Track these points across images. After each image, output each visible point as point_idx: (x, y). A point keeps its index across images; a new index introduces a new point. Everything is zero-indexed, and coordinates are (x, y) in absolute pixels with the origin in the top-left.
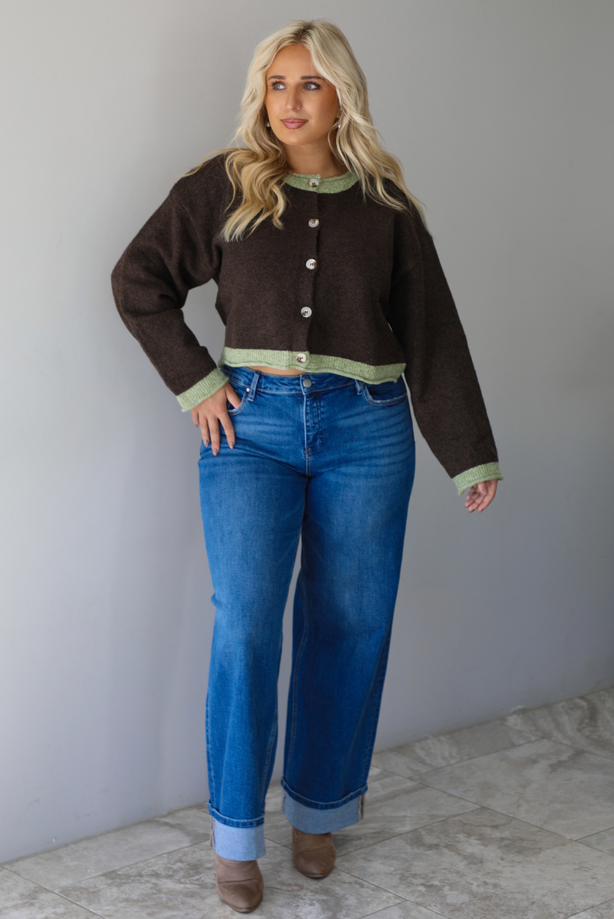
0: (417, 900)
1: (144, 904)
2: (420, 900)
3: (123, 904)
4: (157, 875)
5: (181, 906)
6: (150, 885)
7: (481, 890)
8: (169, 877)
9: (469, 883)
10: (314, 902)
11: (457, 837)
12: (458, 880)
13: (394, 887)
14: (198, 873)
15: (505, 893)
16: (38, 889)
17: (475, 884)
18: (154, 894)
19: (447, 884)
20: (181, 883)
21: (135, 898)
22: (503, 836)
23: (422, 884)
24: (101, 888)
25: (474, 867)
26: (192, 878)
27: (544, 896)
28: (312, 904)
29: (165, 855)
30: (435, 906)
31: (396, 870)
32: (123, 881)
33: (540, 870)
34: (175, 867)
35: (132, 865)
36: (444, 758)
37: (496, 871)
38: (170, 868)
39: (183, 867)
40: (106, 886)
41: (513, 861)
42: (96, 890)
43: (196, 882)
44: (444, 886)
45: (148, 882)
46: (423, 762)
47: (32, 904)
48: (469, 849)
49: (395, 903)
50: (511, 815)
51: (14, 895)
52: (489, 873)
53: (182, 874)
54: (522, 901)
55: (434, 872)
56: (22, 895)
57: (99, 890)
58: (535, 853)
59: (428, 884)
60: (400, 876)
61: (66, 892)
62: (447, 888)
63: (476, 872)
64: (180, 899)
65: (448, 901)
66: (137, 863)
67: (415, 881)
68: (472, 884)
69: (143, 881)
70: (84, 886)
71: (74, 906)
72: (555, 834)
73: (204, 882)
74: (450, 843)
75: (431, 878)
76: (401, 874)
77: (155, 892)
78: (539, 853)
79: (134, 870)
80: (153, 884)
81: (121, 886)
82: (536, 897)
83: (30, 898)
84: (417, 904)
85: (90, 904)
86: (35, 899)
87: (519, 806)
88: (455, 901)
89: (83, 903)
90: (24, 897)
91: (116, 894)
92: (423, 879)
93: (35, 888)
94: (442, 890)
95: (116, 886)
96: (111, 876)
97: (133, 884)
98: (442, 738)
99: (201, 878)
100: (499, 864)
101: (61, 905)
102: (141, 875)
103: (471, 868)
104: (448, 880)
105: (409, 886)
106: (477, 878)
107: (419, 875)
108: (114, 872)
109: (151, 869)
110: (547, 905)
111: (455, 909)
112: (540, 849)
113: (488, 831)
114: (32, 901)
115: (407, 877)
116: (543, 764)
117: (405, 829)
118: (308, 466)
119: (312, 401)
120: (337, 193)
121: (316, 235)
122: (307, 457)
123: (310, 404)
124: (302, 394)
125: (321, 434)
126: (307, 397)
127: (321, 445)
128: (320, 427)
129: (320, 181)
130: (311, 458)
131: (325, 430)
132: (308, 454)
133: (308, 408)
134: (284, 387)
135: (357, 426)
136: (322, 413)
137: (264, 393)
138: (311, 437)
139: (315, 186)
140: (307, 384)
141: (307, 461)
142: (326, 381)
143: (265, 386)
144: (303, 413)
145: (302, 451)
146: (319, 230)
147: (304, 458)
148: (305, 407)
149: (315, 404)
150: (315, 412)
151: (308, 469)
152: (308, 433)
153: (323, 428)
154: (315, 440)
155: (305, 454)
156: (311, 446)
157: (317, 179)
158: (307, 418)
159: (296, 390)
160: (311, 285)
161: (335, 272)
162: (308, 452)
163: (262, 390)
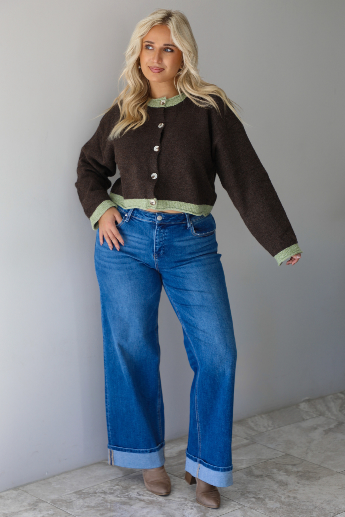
0: (251, 506)
1: (98, 509)
2: (252, 506)
3: (86, 509)
4: (104, 493)
5: (118, 510)
6: (101, 498)
7: (287, 500)
8: (112, 494)
9: (280, 496)
10: (193, 507)
11: (272, 471)
12: (273, 495)
13: (238, 499)
14: (127, 492)
15: (300, 502)
16: (38, 501)
17: (283, 497)
18: (103, 503)
19: (268, 497)
20: (118, 497)
21: (93, 505)
22: (299, 470)
23: (253, 497)
24: (73, 500)
25: (282, 487)
26: (124, 494)
27: (322, 503)
28: (192, 509)
29: (109, 482)
30: (261, 509)
31: (238, 490)
32: (86, 496)
33: (320, 489)
34: (115, 488)
35: (91, 487)
36: (264, 427)
37: (295, 490)
38: (112, 489)
39: (120, 488)
40: (76, 499)
41: (304, 484)
43: (127, 497)
44: (266, 498)
45: (99, 496)
46: (253, 429)
47: (35, 509)
48: (280, 478)
49: (238, 507)
50: (303, 459)
51: (25, 504)
52: (291, 491)
53: (118, 492)
54: (310, 506)
55: (260, 491)
56: (29, 504)
57: (72, 501)
58: (317, 480)
59: (257, 497)
60: (241, 493)
61: (54, 502)
62: (267, 499)
63: (283, 490)
64: (118, 506)
65: (268, 506)
66: (93, 486)
67: (249, 496)
69: (97, 496)
70: (64, 499)
71: (58, 510)
72: (328, 469)
73: (131, 496)
74: (268, 474)
75: (259, 494)
76: (241, 492)
77: (104, 502)
78: (319, 479)
79: (92, 490)
80: (103, 497)
81: (85, 499)
82: (318, 504)
83: (34, 506)
84: (250, 508)
85: (67, 509)
86: (37, 506)
87: (307, 453)
88: (272, 507)
89: (64, 508)
91: (82, 503)
92: (254, 494)
93: (37, 500)
94: (265, 500)
95: (82, 499)
96: (79, 493)
97: (91, 498)
98: (263, 416)
99: (129, 494)
100: (296, 486)
101: (51, 510)
102: (96, 493)
103: (281, 488)
104: (268, 495)
105: (246, 498)
106: (284, 494)
107: (252, 492)
108: (81, 491)
109: (101, 489)
110: (324, 509)
111: (272, 511)
112: (319, 477)
113: (290, 467)
114: (35, 507)
115: (245, 493)
116: (320, 430)
117: (244, 466)
118: (156, 264)
119: (161, 229)
120: (176, 105)
121: (161, 132)
122: (155, 259)
123: (159, 230)
124: (155, 223)
125: (164, 248)
126: (158, 226)
127: (163, 254)
128: (163, 244)
129: (166, 100)
130: (157, 260)
131: (166, 245)
132: (155, 258)
133: (158, 232)
134: (146, 218)
135: (185, 247)
136: (166, 236)
137: (135, 219)
138: (158, 249)
139: (163, 104)
140: (159, 218)
141: (155, 261)
142: (170, 219)
143: (136, 215)
144: (154, 234)
145: (152, 255)
146: (163, 129)
147: (153, 259)
148: (156, 231)
149: (162, 231)
150: (162, 235)
151: (157, 266)
152: (156, 246)
153: (165, 244)
154: (160, 250)
155: (154, 257)
156: (158, 253)
157: (164, 99)
158: (156, 238)
159: (153, 221)
160: (156, 160)
161: (170, 152)
162: (156, 257)
163: (134, 217)
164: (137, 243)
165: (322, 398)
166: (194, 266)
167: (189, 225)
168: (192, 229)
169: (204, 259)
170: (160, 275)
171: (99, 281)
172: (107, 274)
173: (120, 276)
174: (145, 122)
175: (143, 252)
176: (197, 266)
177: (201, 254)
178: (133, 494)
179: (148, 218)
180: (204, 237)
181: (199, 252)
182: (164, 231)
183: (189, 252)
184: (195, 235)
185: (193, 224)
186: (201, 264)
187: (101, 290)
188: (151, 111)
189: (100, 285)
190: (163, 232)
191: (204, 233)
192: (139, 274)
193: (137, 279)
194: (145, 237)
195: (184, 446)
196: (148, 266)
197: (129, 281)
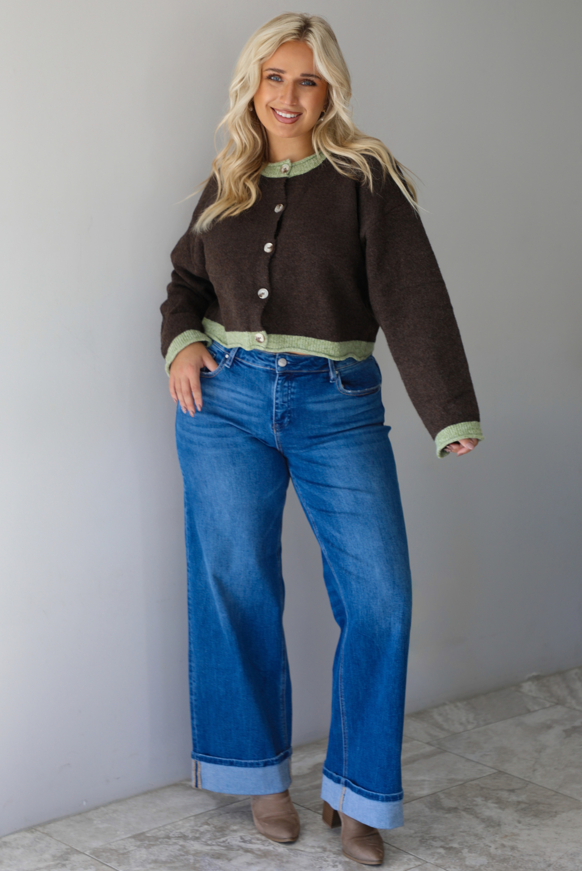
0: (437, 862)
1: (172, 865)
2: (440, 862)
3: (152, 866)
4: (184, 837)
5: (208, 867)
6: (178, 847)
7: (499, 852)
8: (196, 839)
9: (487, 845)
10: (337, 864)
11: (474, 801)
12: (476, 842)
13: (414, 849)
14: (224, 835)
15: (522, 855)
16: (69, 851)
17: (493, 846)
18: (181, 855)
19: (466, 846)
20: (208, 845)
21: (164, 859)
22: (520, 799)
23: (442, 847)
24: (130, 849)
25: (491, 830)
26: (218, 840)
27: (561, 858)
28: (334, 866)
29: (192, 818)
30: (455, 868)
31: (416, 833)
32: (151, 843)
33: (556, 833)
34: (202, 829)
35: (160, 827)
36: (461, 724)
37: (514, 834)
38: (197, 830)
39: (210, 830)
40: (135, 848)
41: (529, 824)
42: (125, 851)
43: (222, 844)
44: (463, 848)
45: (175, 844)
46: (441, 727)
47: (64, 865)
48: (487, 813)
49: (415, 864)
50: (527, 779)
51: (47, 856)
52: (506, 836)
53: (208, 836)
54: (539, 863)
55: (453, 835)
56: (54, 856)
57: (128, 852)
58: (551, 816)
59: (447, 846)
60: (420, 839)
61: (96, 854)
62: (465, 851)
63: (493, 835)
64: (207, 861)
65: (467, 863)
66: (165, 825)
67: (435, 844)
68: (490, 847)
69: (171, 843)
70: (114, 847)
71: (104, 867)
72: (571, 798)
73: (231, 844)
74: (468, 807)
75: (450, 840)
76: (421, 836)
77: (183, 854)
78: (555, 816)
79: (162, 832)
80: (181, 846)
81: (150, 848)
82: (553, 860)
83: (62, 860)
84: (436, 865)
85: (120, 866)
86: (67, 860)
87: (534, 770)
88: (474, 863)
89: (113, 864)
90: (56, 858)
91: (145, 856)
92: (443, 841)
93: (67, 849)
94: (461, 852)
95: (145, 848)
96: (140, 837)
97: (161, 846)
98: (459, 704)
99: (227, 840)
100: (516, 827)
101: (92, 867)
102: (169, 837)
103: (489, 831)
104: (467, 843)
105: (429, 849)
106: (495, 841)
107: (439, 837)
108: (143, 833)
109: (178, 831)
110: (564, 867)
112: (556, 812)
113: (505, 795)
114: (64, 862)
115: (427, 840)
116: (558, 730)
117: (425, 792)
118: (278, 441)
119: (284, 380)
120: (307, 173)
121: (278, 219)
122: (275, 433)
123: (282, 383)
124: (275, 372)
125: (289, 413)
126: (280, 376)
127: (289, 424)
128: (289, 406)
129: (290, 165)
130: (279, 434)
131: (293, 409)
132: (276, 430)
133: (279, 386)
134: (260, 361)
135: (326, 412)
136: (293, 393)
137: (241, 363)
138: (279, 415)
139: (285, 171)
140: (282, 363)
141: (275, 436)
142: (301, 364)
143: (243, 356)
144: (273, 390)
145: (270, 426)
146: (282, 214)
147: (272, 433)
148: (276, 384)
149: (286, 384)
150: (286, 391)
151: (278, 444)
152: (277, 411)
153: (292, 407)
154: (283, 417)
155: (273, 429)
156: (279, 422)
157: (288, 164)
158: (277, 396)
159: (271, 367)
160: (267, 268)
161: (290, 253)
162: (276, 428)
163: (240, 360)
164: (245, 405)
165: (561, 673)
166: (343, 445)
167: (332, 376)
168: (338, 382)
169: (360, 434)
170: (286, 459)
171: (182, 467)
172: (195, 455)
173: (216, 458)
174: (255, 204)
175: (254, 419)
176: (347, 446)
177: (354, 425)
178: (234, 839)
179: (263, 362)
180: (359, 396)
181: (352, 422)
182: (290, 384)
183: (333, 421)
184: (344, 392)
185: (340, 374)
186: (354, 443)
187: (186, 482)
188: (264, 184)
189: (183, 475)
190: (289, 386)
191: (360, 389)
192: (249, 455)
193: (246, 463)
194: (258, 394)
195: (321, 757)
196: (264, 442)
197: (231, 466)
